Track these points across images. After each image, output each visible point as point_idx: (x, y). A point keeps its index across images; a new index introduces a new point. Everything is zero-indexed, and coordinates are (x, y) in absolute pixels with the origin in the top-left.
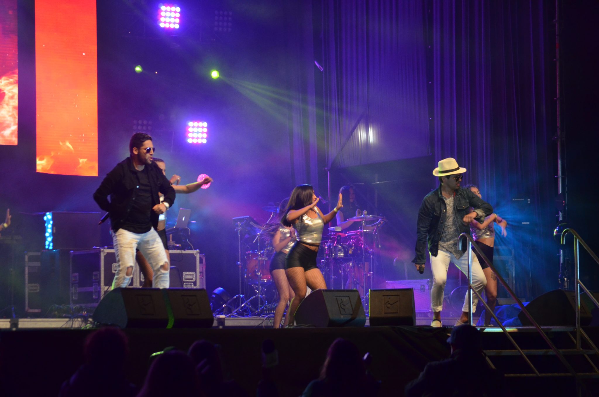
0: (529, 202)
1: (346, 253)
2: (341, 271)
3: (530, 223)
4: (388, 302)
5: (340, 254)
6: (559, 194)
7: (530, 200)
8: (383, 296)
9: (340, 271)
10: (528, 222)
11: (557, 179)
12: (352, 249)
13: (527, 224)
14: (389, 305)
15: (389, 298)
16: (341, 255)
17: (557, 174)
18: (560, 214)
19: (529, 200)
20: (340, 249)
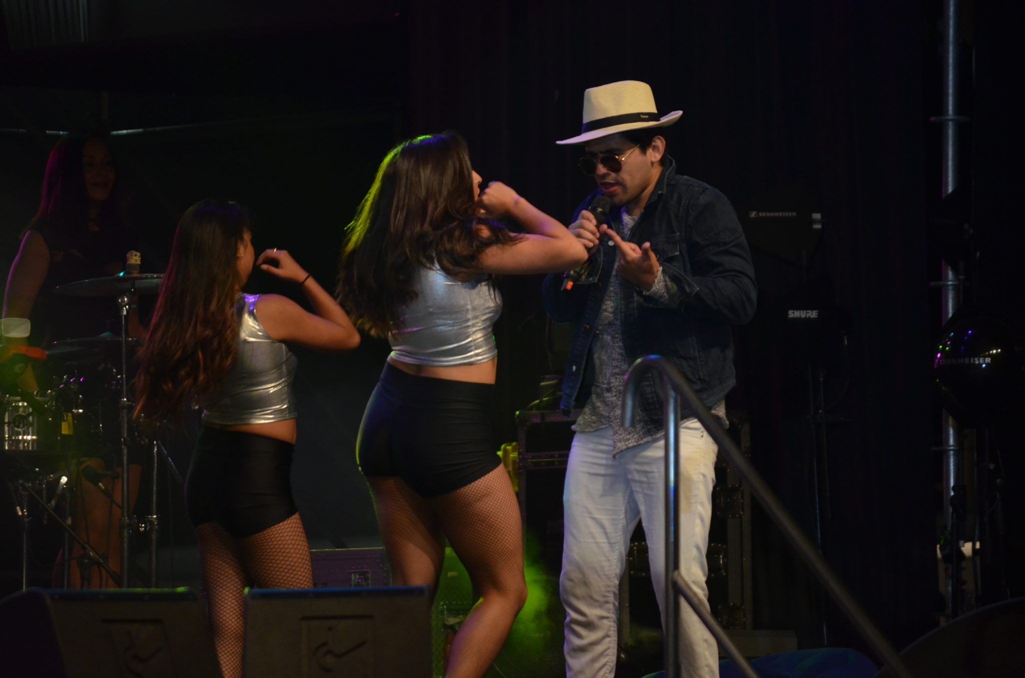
0: (818, 226)
1: (48, 432)
2: (22, 511)
3: (819, 314)
4: (325, 644)
5: (20, 437)
6: (944, 196)
7: (822, 217)
8: (304, 618)
9: (18, 508)
10: (812, 309)
11: (939, 131)
12: (76, 417)
13: (808, 320)
14: (330, 660)
15: (330, 629)
16: (25, 441)
17: (941, 109)
18: (947, 275)
19: (817, 216)
20: (20, 416)
